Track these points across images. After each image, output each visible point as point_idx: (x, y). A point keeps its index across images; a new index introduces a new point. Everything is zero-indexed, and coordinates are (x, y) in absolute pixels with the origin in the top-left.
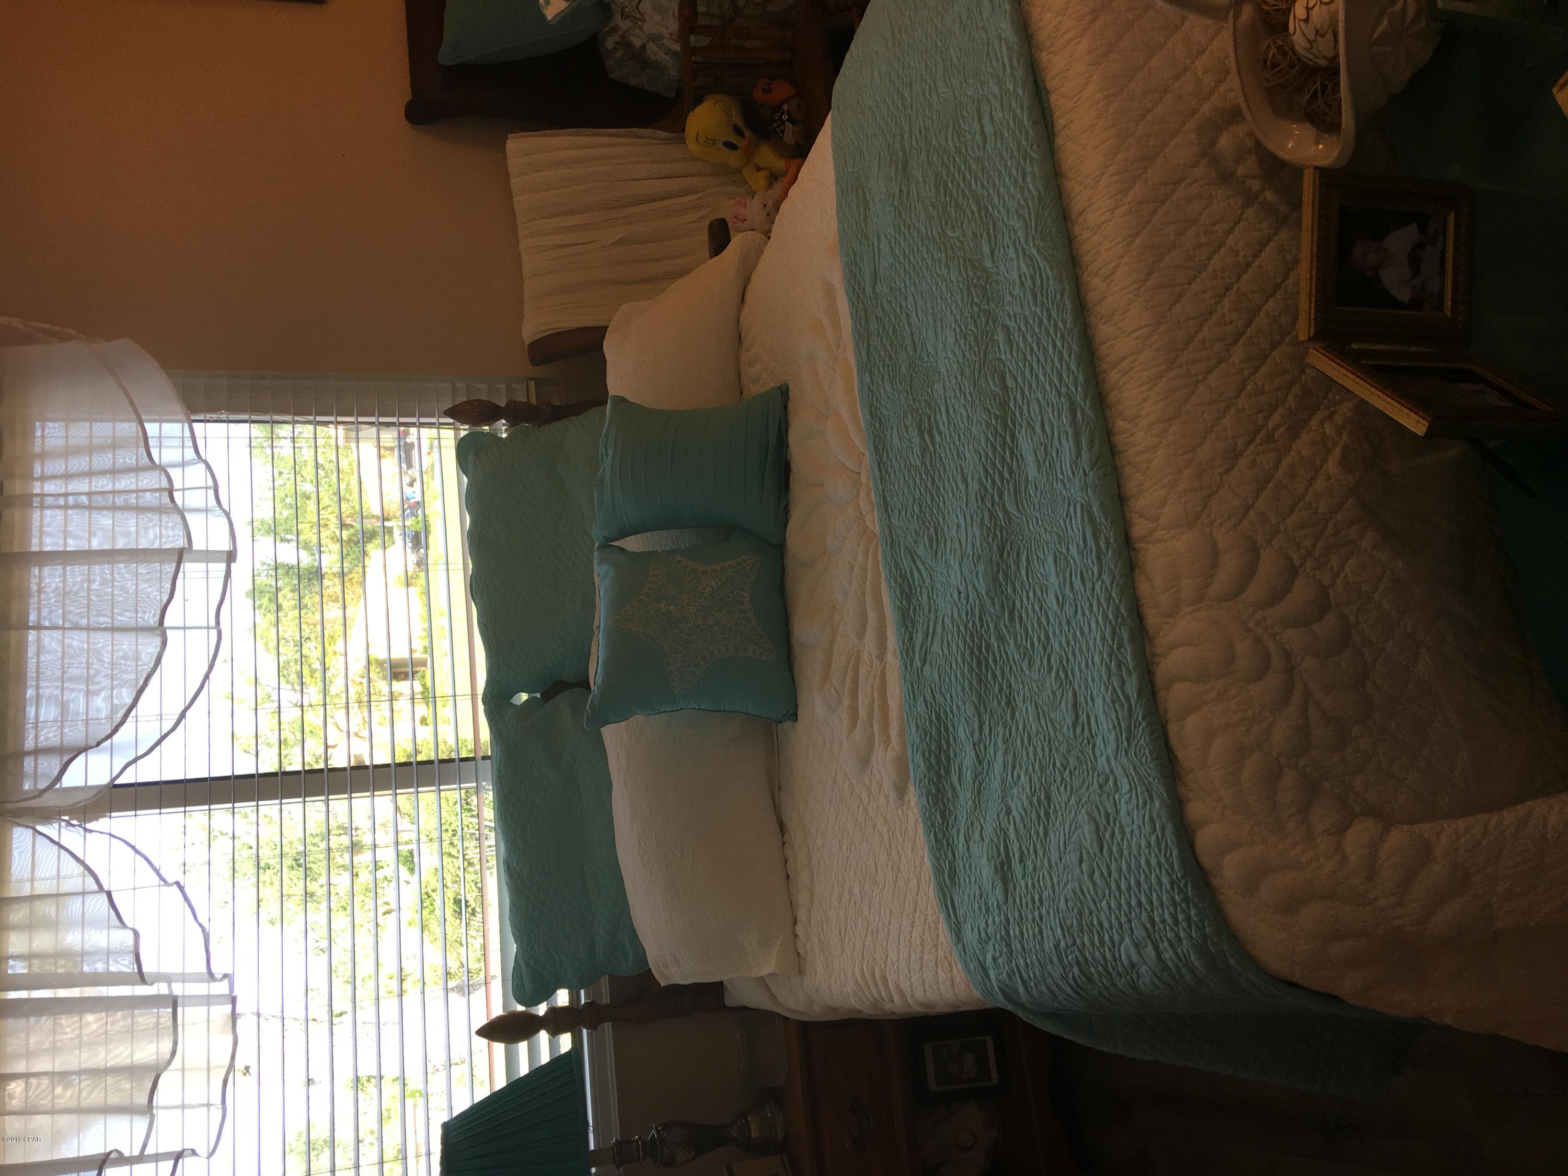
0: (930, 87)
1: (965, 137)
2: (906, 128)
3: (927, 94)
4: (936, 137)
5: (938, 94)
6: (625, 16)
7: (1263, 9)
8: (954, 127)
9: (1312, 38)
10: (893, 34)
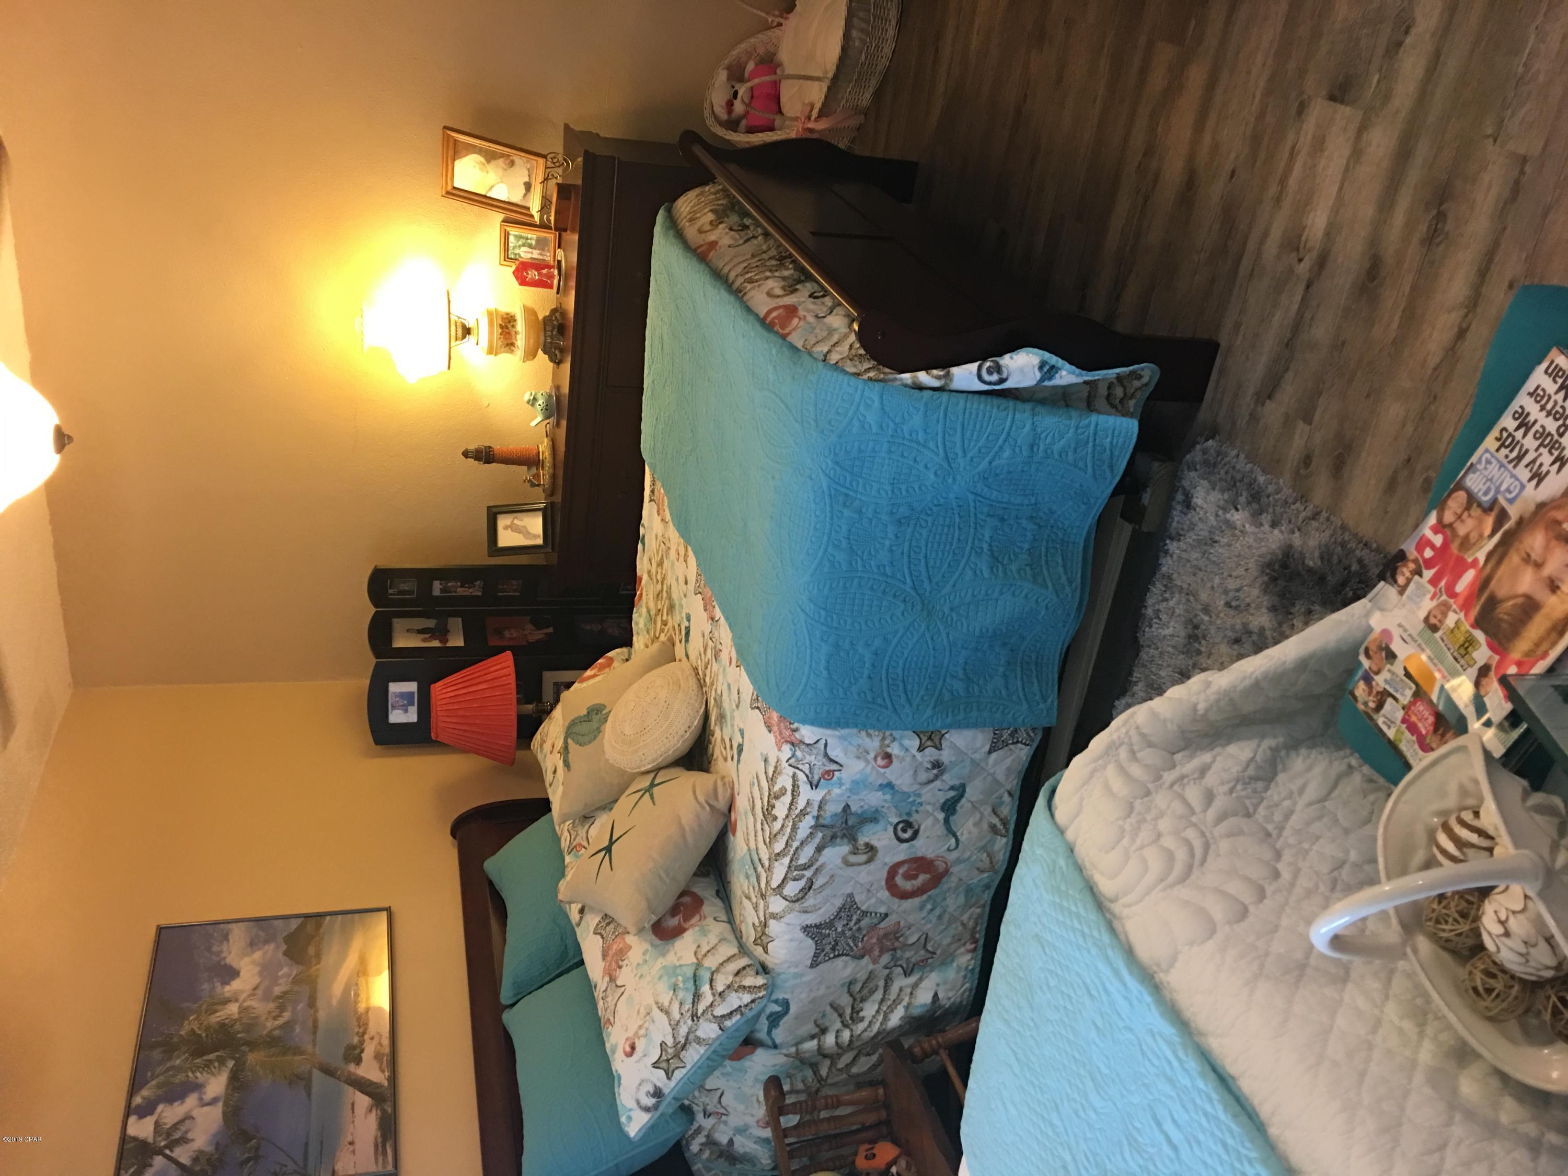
0: (1082, 1105)
1: (1147, 1152)
2: (1068, 1158)
3: (1082, 1114)
4: (1110, 1160)
5: (1095, 1110)
6: (707, 1114)
7: (1441, 938)
8: (1130, 1144)
9: (1523, 950)
10: (1017, 1059)
